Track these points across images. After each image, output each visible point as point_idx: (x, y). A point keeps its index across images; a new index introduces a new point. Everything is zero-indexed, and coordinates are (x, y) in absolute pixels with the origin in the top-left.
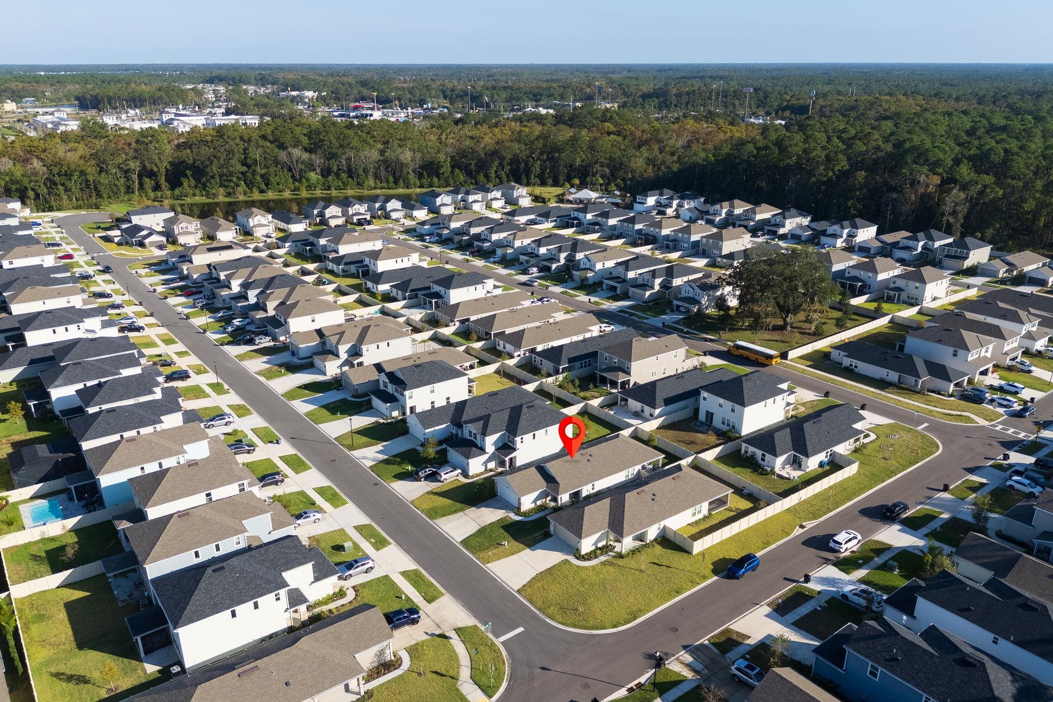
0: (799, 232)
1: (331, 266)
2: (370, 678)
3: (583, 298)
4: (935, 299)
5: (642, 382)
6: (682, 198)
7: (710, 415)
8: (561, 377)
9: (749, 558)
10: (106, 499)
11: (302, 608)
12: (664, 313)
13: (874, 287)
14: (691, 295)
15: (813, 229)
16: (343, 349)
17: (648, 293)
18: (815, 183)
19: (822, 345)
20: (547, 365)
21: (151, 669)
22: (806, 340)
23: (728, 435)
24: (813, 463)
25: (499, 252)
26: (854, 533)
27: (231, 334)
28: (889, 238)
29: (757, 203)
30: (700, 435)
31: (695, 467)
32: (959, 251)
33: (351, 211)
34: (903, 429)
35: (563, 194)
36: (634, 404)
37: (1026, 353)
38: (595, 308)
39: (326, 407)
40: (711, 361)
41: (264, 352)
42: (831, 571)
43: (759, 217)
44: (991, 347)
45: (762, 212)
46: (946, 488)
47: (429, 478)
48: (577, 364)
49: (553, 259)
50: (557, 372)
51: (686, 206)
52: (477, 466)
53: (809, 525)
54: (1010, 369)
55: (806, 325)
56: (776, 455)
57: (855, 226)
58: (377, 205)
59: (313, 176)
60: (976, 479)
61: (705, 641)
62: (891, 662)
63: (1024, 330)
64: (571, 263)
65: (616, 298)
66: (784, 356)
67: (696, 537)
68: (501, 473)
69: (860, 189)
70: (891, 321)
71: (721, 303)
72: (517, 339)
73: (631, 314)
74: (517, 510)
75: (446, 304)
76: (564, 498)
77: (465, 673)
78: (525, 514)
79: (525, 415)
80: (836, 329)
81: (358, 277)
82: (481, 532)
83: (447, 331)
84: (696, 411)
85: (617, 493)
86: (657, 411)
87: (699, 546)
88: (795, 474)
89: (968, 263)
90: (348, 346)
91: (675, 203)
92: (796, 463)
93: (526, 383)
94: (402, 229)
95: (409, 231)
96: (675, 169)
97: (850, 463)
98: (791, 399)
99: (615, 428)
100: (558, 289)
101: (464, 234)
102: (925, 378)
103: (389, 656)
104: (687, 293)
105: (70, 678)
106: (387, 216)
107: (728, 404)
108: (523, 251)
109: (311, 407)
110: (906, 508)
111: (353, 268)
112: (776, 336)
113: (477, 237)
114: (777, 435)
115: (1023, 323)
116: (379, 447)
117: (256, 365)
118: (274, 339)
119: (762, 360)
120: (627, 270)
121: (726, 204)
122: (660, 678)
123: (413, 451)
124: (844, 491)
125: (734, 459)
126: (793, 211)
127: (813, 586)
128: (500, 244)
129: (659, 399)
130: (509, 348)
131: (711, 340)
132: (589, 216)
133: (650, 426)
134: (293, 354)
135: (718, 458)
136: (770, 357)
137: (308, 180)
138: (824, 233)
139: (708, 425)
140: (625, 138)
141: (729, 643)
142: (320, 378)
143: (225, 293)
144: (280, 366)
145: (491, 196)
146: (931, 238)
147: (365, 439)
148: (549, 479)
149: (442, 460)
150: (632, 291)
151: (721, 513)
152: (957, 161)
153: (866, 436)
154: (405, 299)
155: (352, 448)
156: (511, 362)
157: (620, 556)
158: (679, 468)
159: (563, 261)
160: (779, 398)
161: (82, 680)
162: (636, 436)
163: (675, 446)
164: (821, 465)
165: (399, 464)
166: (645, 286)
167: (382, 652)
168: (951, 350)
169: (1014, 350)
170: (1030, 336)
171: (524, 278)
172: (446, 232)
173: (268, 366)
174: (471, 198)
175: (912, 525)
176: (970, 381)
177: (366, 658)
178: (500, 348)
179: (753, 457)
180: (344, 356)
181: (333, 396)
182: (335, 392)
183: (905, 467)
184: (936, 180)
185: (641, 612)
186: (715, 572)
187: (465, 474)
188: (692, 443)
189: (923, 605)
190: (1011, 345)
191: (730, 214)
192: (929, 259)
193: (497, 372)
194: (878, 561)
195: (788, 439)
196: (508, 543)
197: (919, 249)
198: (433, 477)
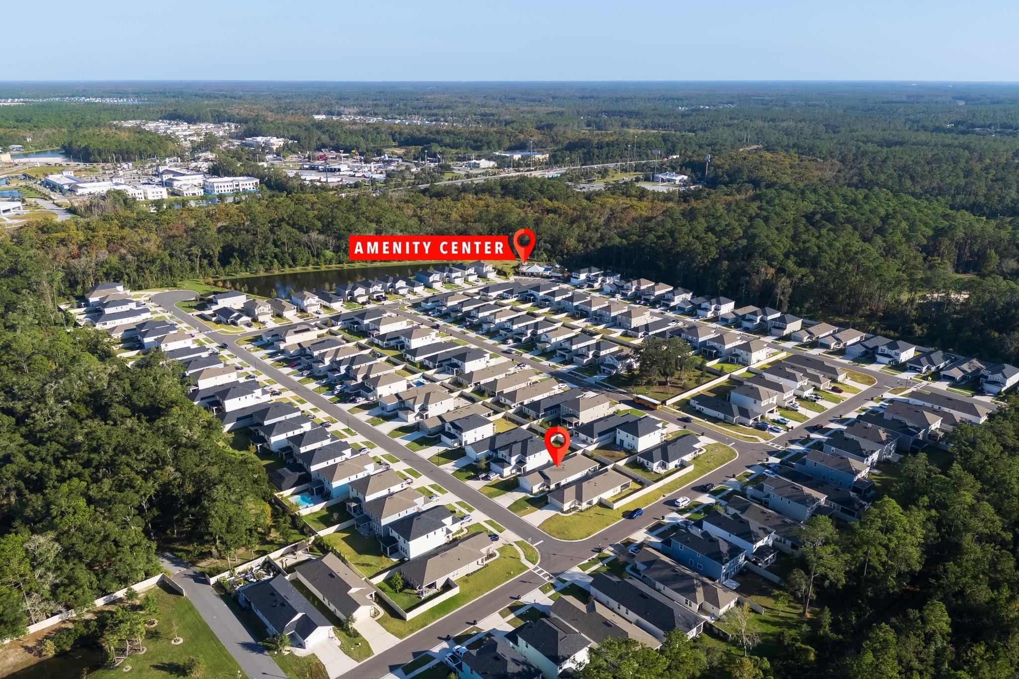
0: (683, 306)
1: (376, 341)
2: (487, 559)
3: (545, 363)
4: (759, 361)
5: (585, 422)
6: (605, 275)
7: (622, 441)
8: (541, 420)
9: (638, 510)
10: (334, 494)
11: (450, 535)
12: (596, 374)
13: (723, 353)
14: (611, 363)
15: (693, 304)
16: (417, 407)
17: (585, 361)
18: (696, 267)
19: (686, 395)
20: (532, 413)
21: (395, 560)
22: (678, 392)
23: (631, 452)
24: (671, 465)
25: (485, 326)
26: (686, 498)
27: (337, 396)
28: (741, 312)
29: (657, 282)
30: (617, 453)
31: (614, 469)
32: (781, 323)
33: (371, 290)
34: (721, 446)
35: (518, 267)
36: (582, 436)
37: (799, 398)
38: (553, 370)
39: (416, 441)
40: (623, 407)
41: (364, 407)
42: (675, 515)
43: (657, 293)
44: (775, 397)
45: (659, 289)
46: (734, 476)
47: (484, 479)
48: (549, 412)
49: (523, 334)
50: (538, 417)
51: (608, 281)
52: (508, 472)
53: (667, 495)
54: (787, 408)
55: (679, 382)
56: (653, 462)
57: (719, 303)
58: (388, 284)
59: (329, 254)
60: (750, 471)
61: (619, 543)
62: (687, 543)
63: (799, 385)
64: (535, 336)
65: (565, 363)
66: (664, 403)
67: (614, 502)
68: (519, 475)
69: (726, 272)
70: (729, 378)
71: (629, 367)
72: (512, 396)
73: (576, 375)
74: (531, 493)
75: (463, 371)
76: (553, 486)
77: (523, 557)
78: (535, 494)
79: (530, 445)
80: (695, 385)
81: (397, 349)
82: (516, 503)
83: (468, 391)
84: (615, 438)
85: (579, 483)
86: (595, 440)
87: (616, 506)
88: (662, 471)
89: (786, 332)
90: (419, 405)
91: (600, 279)
92: (664, 466)
93: (522, 424)
94: (410, 304)
95: (416, 306)
96: (599, 247)
97: (690, 465)
98: (664, 431)
99: (573, 449)
100: (527, 356)
101: (457, 311)
102: (737, 418)
103: (491, 552)
104: (609, 361)
105: (363, 565)
106: (396, 293)
107: (630, 436)
108: (501, 327)
109: (407, 442)
110: (712, 486)
111: (392, 343)
112: (661, 389)
113: (468, 314)
114: (654, 452)
115: (797, 381)
116: (453, 463)
117: (363, 416)
118: (367, 399)
119: (651, 406)
120: (572, 344)
121: (635, 282)
122: (601, 556)
123: (471, 465)
124: (685, 479)
125: (634, 464)
126: (680, 289)
127: (666, 521)
128: (485, 321)
129: (596, 434)
130: (508, 402)
131: (624, 393)
132: (541, 294)
133: (591, 448)
134: (383, 409)
135: (627, 464)
136: (655, 405)
137: (324, 256)
138: (699, 307)
139: (621, 447)
140: (560, 215)
141: (628, 543)
142: (405, 424)
143: (321, 366)
144: (378, 416)
145: (467, 272)
146: (765, 314)
147: (443, 459)
148: (545, 477)
149: (488, 470)
150: (575, 358)
151: (626, 491)
152: (787, 255)
153: (701, 450)
154: (435, 367)
155: (438, 464)
156: (511, 411)
157: (581, 511)
158: (606, 470)
159: (529, 335)
160: (657, 432)
161: (368, 565)
162: (584, 454)
163: (605, 459)
164: (676, 466)
165: (466, 472)
166: (583, 356)
167: (489, 550)
168: (753, 400)
169: (791, 398)
170: (802, 389)
171: (505, 347)
172: (444, 309)
173: (371, 417)
174: (454, 275)
175: (714, 494)
176: (762, 417)
177: (484, 551)
178: (503, 401)
179: (643, 463)
180: (417, 411)
181: (417, 435)
182: (416, 432)
183: (717, 466)
184: (772, 271)
185: (592, 533)
186: (623, 516)
187: (502, 476)
188: (613, 456)
189: (705, 524)
190: (788, 395)
191: (638, 289)
192: (763, 330)
193: (504, 417)
194: (696, 510)
195: (660, 453)
196: (529, 508)
197: (758, 321)
198: (486, 478)
